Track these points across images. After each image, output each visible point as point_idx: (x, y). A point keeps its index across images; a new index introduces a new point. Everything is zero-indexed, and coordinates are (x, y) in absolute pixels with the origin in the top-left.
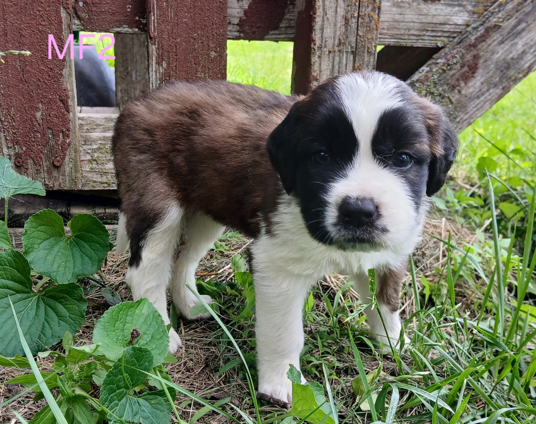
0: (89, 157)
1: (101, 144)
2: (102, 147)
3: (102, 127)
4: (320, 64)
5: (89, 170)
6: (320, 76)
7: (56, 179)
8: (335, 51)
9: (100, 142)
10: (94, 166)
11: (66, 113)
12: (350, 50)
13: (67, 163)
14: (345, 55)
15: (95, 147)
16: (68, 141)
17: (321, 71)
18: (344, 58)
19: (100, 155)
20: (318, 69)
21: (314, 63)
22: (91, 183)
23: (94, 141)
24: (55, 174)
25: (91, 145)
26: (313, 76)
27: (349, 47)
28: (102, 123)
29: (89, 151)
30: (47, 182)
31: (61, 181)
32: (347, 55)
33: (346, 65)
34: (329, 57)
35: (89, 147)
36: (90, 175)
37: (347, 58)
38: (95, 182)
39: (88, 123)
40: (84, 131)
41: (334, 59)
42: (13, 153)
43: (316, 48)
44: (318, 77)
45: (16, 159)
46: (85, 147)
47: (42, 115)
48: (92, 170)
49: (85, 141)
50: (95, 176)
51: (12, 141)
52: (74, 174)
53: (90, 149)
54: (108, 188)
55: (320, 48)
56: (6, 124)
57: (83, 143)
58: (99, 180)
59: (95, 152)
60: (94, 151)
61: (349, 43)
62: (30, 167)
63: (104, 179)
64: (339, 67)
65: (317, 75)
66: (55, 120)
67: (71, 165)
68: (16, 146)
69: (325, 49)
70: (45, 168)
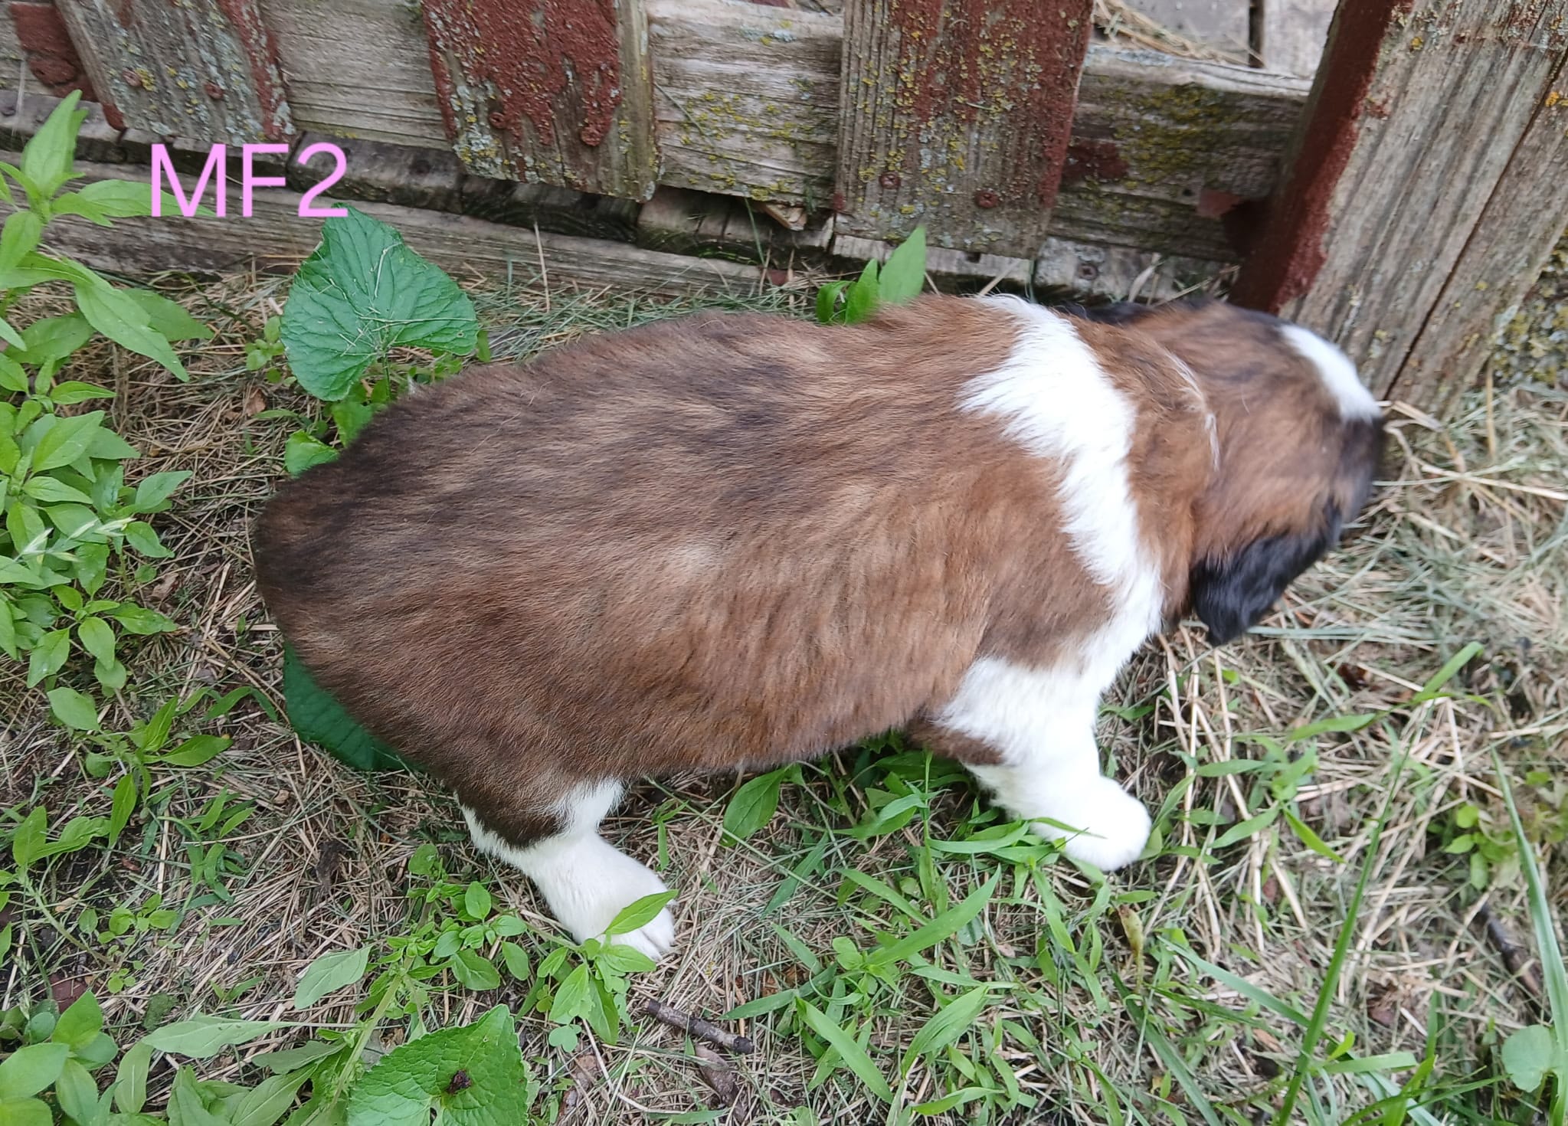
0: (679, 117)
1: (711, 89)
2: (713, 97)
3: (714, 48)
4: (1410, 71)
5: (678, 144)
6: (1395, 105)
7: (589, 171)
8: (1483, 40)
9: (708, 84)
10: (693, 138)
11: (606, 25)
12: (1543, 46)
13: (614, 141)
14: (1518, 57)
15: (694, 94)
16: (614, 93)
17: (1403, 91)
18: (1514, 66)
19: (710, 115)
20: (1397, 83)
21: (1387, 64)
22: (687, 174)
23: (695, 81)
24: (586, 158)
25: (685, 88)
26: (1371, 103)
27: (1546, 38)
28: (714, 40)
29: (680, 103)
30: (568, 174)
31: (601, 177)
32: (1528, 58)
33: (1512, 89)
34: (1452, 56)
35: (681, 92)
36: (682, 157)
37: (1522, 68)
38: (693, 172)
39: (678, 33)
40: (668, 53)
41: (1468, 63)
42: (481, 99)
43: (1406, 22)
44: (1388, 109)
45: (490, 111)
46: (669, 91)
47: (545, 21)
48: (687, 147)
49: (670, 78)
50: (695, 160)
51: (477, 72)
52: (632, 167)
53: (681, 98)
54: (727, 192)
55: (1423, 23)
56: (458, 30)
57: (665, 81)
58: (706, 170)
59: (696, 106)
60: (693, 103)
61: (1547, 24)
62: (526, 134)
63: (718, 170)
64: (1481, 91)
65: (1385, 102)
66: (580, 39)
67: (624, 149)
68: (488, 85)
69: (1444, 30)
70: (562, 142)
